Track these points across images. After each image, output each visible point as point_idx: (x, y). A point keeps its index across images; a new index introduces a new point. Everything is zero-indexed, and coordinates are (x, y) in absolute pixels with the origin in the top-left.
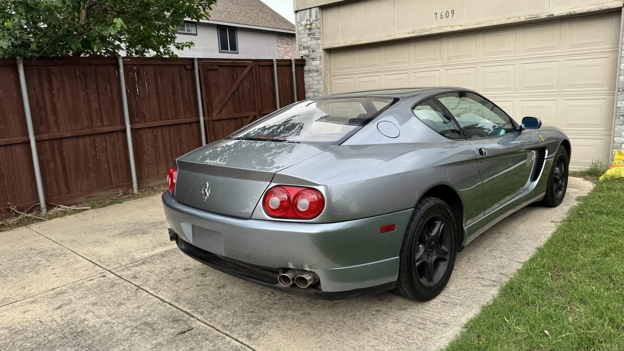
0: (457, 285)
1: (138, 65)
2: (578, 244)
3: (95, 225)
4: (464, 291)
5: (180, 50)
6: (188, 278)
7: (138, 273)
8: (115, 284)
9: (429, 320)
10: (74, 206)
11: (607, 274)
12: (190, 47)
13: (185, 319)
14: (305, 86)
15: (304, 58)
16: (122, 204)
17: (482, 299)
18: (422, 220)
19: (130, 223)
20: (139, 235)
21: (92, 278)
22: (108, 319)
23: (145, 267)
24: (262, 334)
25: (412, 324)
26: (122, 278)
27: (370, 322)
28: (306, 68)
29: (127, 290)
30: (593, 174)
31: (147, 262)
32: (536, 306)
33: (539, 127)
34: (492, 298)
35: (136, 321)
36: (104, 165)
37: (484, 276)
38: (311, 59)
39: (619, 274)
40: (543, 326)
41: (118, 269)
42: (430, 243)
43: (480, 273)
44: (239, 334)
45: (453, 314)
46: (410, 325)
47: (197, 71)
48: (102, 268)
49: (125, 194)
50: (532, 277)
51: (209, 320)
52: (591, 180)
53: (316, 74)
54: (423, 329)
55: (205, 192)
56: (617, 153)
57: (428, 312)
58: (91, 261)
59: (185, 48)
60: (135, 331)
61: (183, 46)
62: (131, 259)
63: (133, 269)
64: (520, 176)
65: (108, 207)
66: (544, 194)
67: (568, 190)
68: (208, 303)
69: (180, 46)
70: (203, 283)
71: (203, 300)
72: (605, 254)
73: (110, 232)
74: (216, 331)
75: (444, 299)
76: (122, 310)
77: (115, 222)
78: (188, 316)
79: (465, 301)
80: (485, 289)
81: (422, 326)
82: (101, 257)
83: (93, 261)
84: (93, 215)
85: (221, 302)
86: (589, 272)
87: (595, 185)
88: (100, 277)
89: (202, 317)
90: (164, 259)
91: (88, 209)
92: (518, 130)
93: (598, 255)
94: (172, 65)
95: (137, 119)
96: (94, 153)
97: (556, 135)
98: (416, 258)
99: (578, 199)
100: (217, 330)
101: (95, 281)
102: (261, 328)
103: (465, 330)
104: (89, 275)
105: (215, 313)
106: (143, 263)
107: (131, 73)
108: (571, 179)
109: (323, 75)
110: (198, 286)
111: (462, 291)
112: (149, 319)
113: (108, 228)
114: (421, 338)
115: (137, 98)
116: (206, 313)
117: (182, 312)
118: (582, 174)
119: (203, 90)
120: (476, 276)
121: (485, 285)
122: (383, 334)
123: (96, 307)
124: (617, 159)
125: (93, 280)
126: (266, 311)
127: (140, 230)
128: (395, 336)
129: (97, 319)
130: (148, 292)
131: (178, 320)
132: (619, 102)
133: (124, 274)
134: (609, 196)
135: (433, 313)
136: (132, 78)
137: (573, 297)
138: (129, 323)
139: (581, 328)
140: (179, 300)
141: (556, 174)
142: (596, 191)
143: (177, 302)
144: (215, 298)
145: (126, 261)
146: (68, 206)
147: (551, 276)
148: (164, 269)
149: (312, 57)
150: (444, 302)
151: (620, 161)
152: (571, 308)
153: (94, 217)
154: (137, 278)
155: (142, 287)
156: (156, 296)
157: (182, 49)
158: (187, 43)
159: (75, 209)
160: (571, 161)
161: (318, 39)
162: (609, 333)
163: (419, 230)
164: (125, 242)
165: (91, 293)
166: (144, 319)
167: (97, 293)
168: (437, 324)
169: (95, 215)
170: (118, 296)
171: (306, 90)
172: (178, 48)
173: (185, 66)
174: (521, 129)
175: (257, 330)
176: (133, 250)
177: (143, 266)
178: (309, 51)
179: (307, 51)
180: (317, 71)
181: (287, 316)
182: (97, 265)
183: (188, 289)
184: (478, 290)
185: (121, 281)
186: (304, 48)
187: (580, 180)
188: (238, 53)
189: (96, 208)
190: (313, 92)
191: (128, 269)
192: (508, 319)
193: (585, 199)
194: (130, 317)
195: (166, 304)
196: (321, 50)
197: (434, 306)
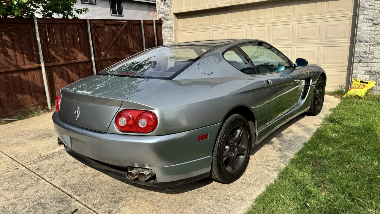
0: (252, 170)
1: (48, 24)
2: (330, 140)
3: (19, 131)
4: (256, 175)
5: (80, 14)
6: (74, 169)
7: (41, 166)
8: (24, 174)
9: (232, 197)
10: (7, 118)
11: (348, 161)
12: (86, 12)
13: (68, 200)
14: (163, 38)
15: (162, 19)
16: (40, 117)
17: (267, 180)
18: (227, 130)
19: (43, 129)
20: (47, 138)
21: (9, 170)
22: (14, 201)
23: (47, 161)
24: (118, 211)
25: (221, 200)
26: (30, 170)
27: (192, 199)
28: (163, 26)
29: (31, 178)
30: (339, 93)
31: (49, 158)
32: (302, 186)
33: (306, 65)
34: (274, 180)
35: (33, 202)
36: (27, 90)
37: (269, 163)
38: (166, 20)
39: (355, 161)
40: (306, 200)
41: (28, 163)
42: (234, 144)
43: (267, 161)
44: (103, 210)
45: (248, 192)
46: (219, 201)
47: (89, 27)
48: (18, 162)
49: (42, 109)
50: (300, 164)
51: (84, 200)
52: (338, 97)
53: (169, 29)
54: (228, 203)
55: (77, 114)
56: (354, 80)
57: (232, 191)
58: (10, 158)
59: (82, 12)
60: (31, 210)
61: (81, 11)
62: (38, 156)
63: (38, 163)
64: (295, 96)
65: (30, 118)
66: (309, 107)
67: (324, 104)
68: (85, 187)
69: (80, 11)
70: (84, 173)
71: (82, 185)
72: (346, 147)
73: (28, 136)
74: (87, 208)
75: (243, 181)
76: (25, 194)
77: (33, 129)
78: (70, 197)
79: (256, 182)
80: (269, 173)
81: (227, 202)
82: (18, 154)
83: (12, 157)
84: (19, 124)
85: (94, 187)
86: (336, 160)
87: (341, 101)
88: (14, 169)
89: (80, 198)
90: (61, 155)
91: (16, 120)
92: (293, 67)
93: (342, 148)
94: (72, 24)
95: (49, 60)
96: (20, 83)
97: (317, 70)
98: (224, 155)
99: (330, 110)
100: (89, 208)
101: (11, 172)
102: (118, 206)
103: (255, 203)
104: (8, 168)
105: (89, 195)
106: (46, 159)
107: (43, 29)
108: (326, 97)
109: (174, 31)
110: (80, 175)
111: (255, 174)
112: (43, 201)
113: (27, 133)
114: (225, 210)
115: (49, 46)
116: (82, 195)
117: (66, 195)
118: (333, 94)
119: (94, 41)
120: (264, 164)
121: (270, 171)
122: (201, 208)
123: (7, 192)
124: (354, 84)
125: (9, 171)
126: (123, 193)
127: (48, 134)
128: (208, 209)
129: (7, 202)
130: (46, 180)
131: (63, 201)
132: (356, 48)
133: (33, 167)
134: (349, 108)
135: (235, 191)
136: (44, 33)
137: (326, 178)
138: (28, 204)
139: (330, 201)
140: (66, 185)
141: (317, 95)
142: (341, 104)
143: (65, 187)
144: (90, 184)
145: (35, 157)
146: (2, 118)
147: (312, 163)
148: (59, 163)
149: (166, 18)
150: (242, 183)
151: (356, 85)
152: (324, 186)
153: (19, 126)
154: (40, 169)
155: (42, 176)
156: (50, 183)
157: (81, 13)
158: (84, 9)
159: (7, 121)
160: (326, 85)
161: (170, 7)
162: (348, 205)
163: (225, 137)
164: (37, 143)
165: (6, 181)
166: (39, 201)
167: (10, 181)
168: (237, 199)
169: (20, 124)
170: (24, 184)
171: (163, 40)
172: (78, 12)
173: (81, 24)
174: (295, 66)
175: (116, 207)
176: (41, 149)
177: (46, 161)
178: (165, 15)
179: (163, 15)
180: (170, 28)
181: (137, 196)
182: (15, 160)
183: (73, 177)
184: (265, 174)
185: (28, 172)
186: (161, 12)
187: (332, 97)
188: (123, 16)
189: (22, 119)
190: (168, 41)
191: (35, 163)
192: (283, 195)
193: (334, 110)
194: (29, 199)
195: (56, 188)
196: (172, 14)
197: (236, 186)
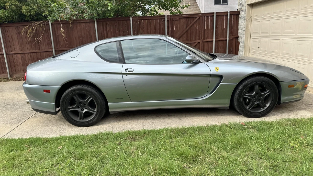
15: (239, 10)
28: (240, 16)
38: (242, 10)
42: (84, 104)
47: (166, 21)
94: (155, 19)
107: (136, 23)
109: (246, 20)
173: (161, 19)
178: (242, 6)
180: (243, 18)
186: (240, 4)
196: (246, 5)
